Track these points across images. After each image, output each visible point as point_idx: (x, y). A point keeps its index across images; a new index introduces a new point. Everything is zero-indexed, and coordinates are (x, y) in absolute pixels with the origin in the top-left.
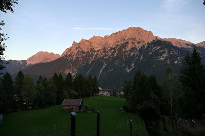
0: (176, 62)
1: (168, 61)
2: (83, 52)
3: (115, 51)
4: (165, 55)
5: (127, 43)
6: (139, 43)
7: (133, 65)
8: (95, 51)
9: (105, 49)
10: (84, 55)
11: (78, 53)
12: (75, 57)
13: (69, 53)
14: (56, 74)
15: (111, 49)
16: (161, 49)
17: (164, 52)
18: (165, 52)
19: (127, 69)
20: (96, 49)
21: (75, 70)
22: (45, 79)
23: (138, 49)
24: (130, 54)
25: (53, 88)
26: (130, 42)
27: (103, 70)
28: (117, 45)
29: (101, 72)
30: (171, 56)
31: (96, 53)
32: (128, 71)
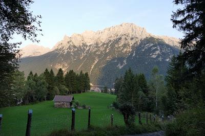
0: (168, 60)
1: (160, 59)
2: (75, 47)
3: (107, 47)
4: (157, 52)
5: (120, 39)
6: (132, 39)
7: (125, 61)
8: (87, 46)
9: (97, 44)
10: (76, 49)
11: (69, 48)
12: (66, 51)
13: (60, 47)
14: (47, 70)
15: (104, 44)
16: (154, 46)
17: (156, 50)
18: (158, 50)
19: (119, 65)
20: (88, 44)
21: (66, 65)
22: (36, 74)
23: (131, 45)
24: (123, 50)
25: (44, 83)
26: (123, 37)
27: (95, 66)
28: (110, 41)
29: (92, 68)
30: (163, 53)
31: (88, 48)
32: (120, 67)
